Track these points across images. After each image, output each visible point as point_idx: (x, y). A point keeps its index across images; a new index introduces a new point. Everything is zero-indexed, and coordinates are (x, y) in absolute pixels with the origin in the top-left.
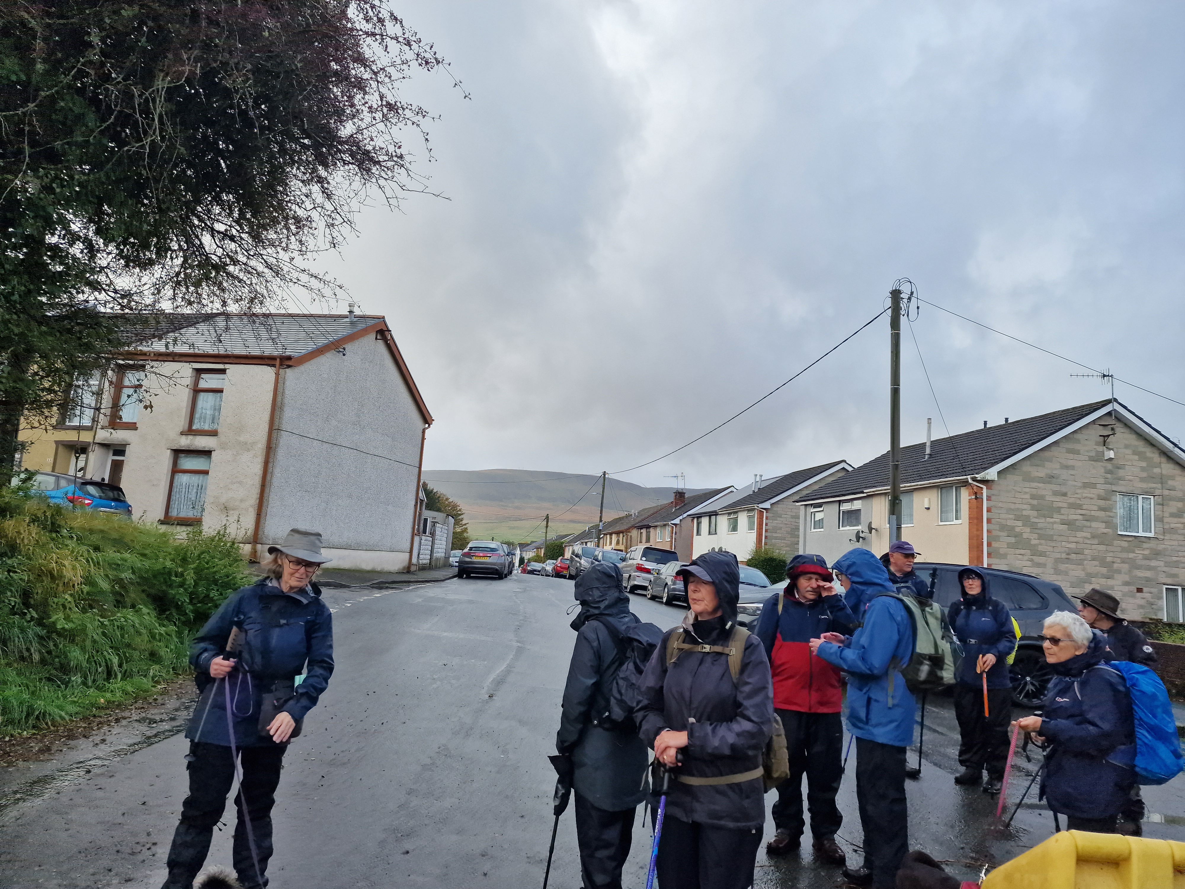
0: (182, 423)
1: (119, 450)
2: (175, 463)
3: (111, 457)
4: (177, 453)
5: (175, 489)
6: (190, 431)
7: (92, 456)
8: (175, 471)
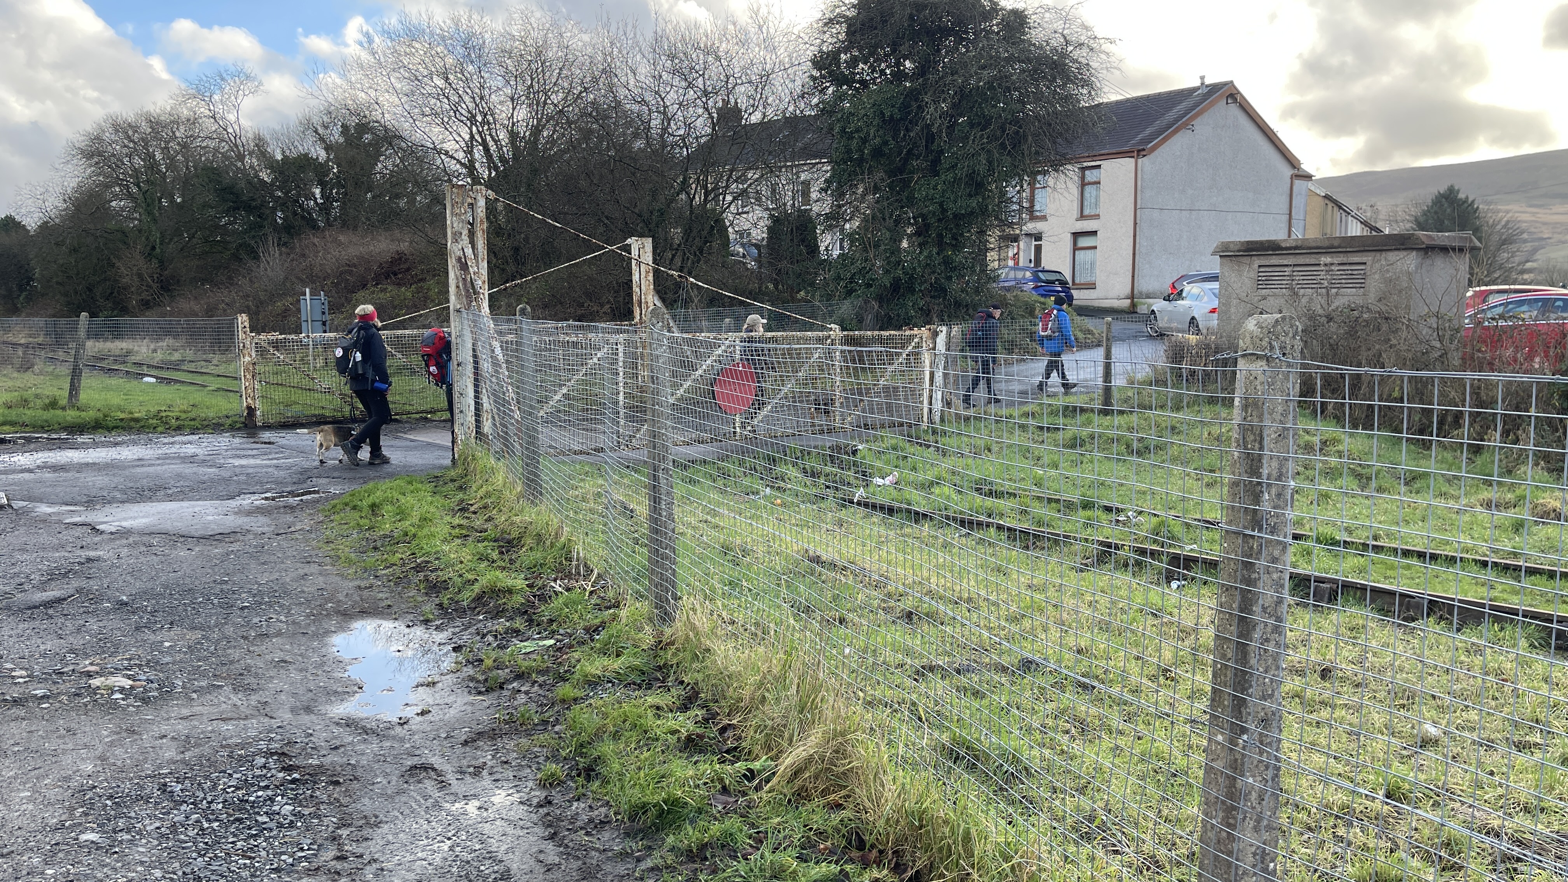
0: (1076, 213)
1: (1038, 237)
2: (1075, 243)
3: (1034, 243)
4: (1076, 235)
5: (1077, 263)
6: (1082, 217)
7: (1022, 244)
8: (1075, 248)
